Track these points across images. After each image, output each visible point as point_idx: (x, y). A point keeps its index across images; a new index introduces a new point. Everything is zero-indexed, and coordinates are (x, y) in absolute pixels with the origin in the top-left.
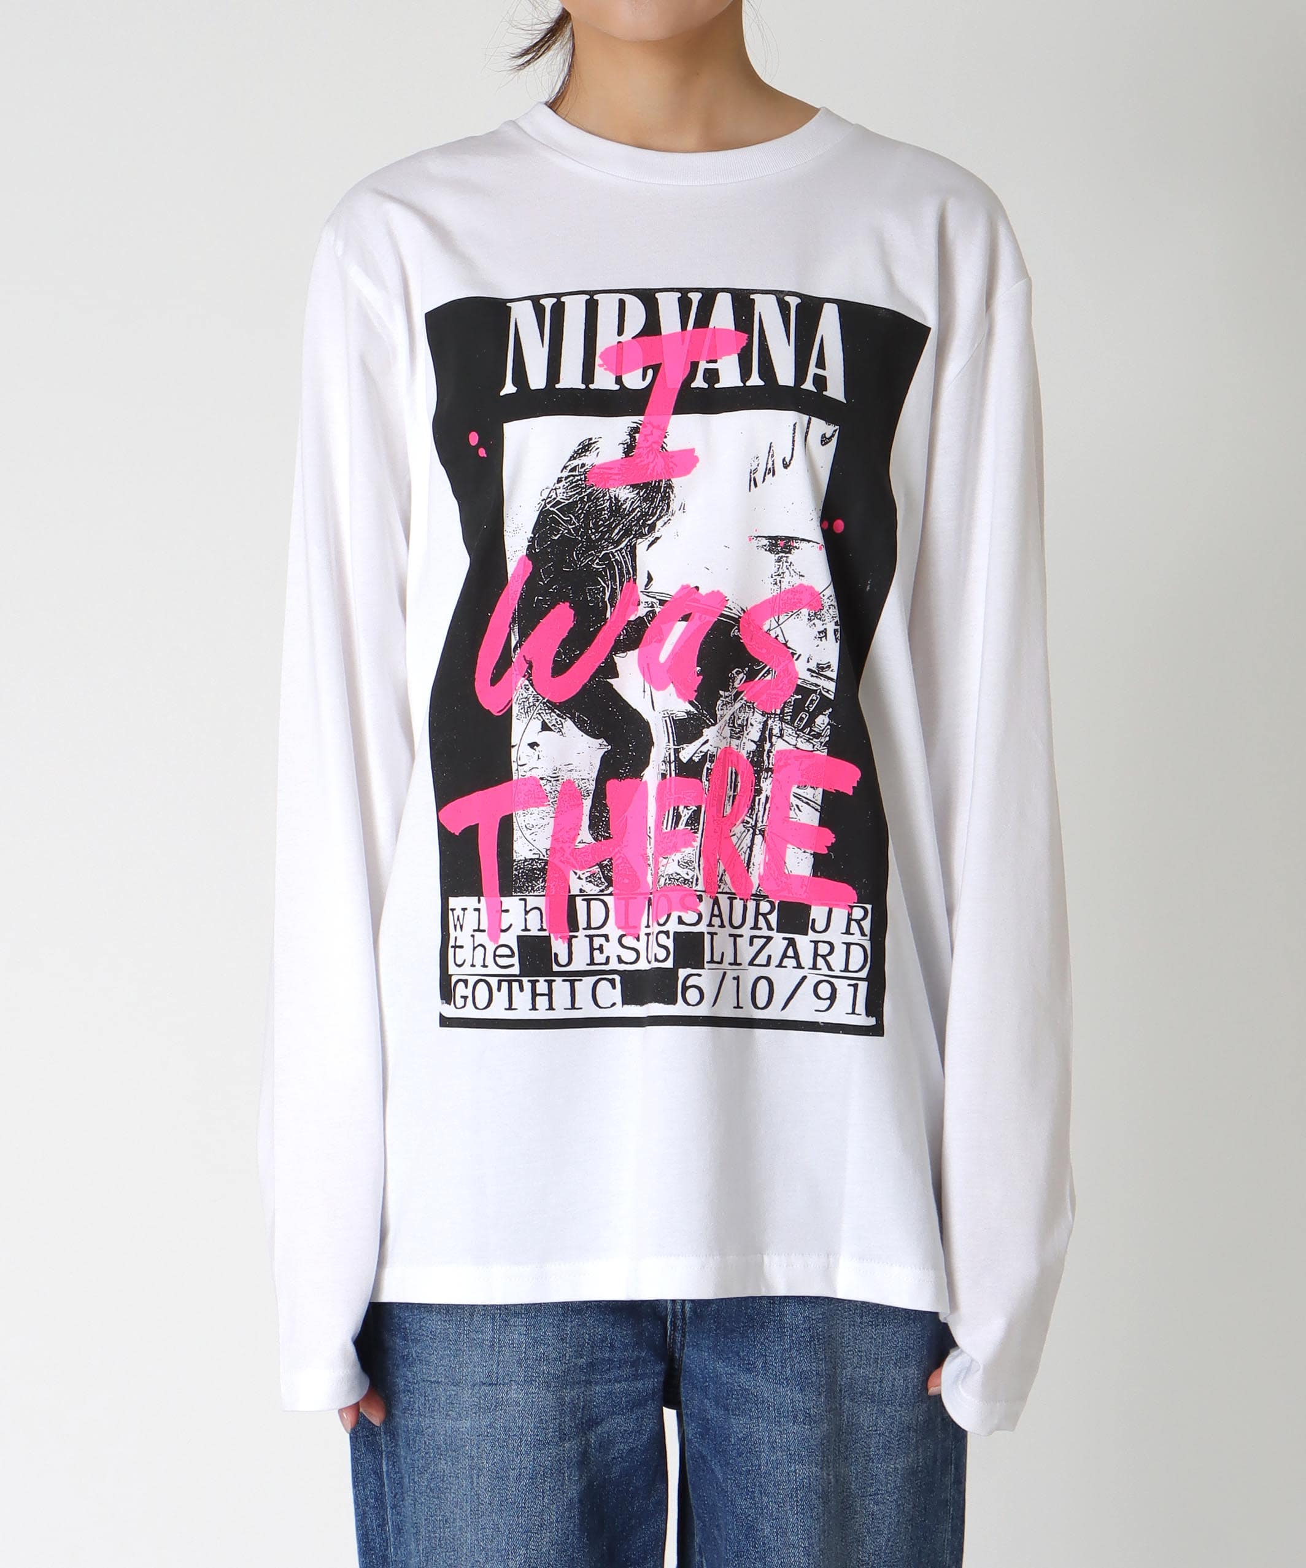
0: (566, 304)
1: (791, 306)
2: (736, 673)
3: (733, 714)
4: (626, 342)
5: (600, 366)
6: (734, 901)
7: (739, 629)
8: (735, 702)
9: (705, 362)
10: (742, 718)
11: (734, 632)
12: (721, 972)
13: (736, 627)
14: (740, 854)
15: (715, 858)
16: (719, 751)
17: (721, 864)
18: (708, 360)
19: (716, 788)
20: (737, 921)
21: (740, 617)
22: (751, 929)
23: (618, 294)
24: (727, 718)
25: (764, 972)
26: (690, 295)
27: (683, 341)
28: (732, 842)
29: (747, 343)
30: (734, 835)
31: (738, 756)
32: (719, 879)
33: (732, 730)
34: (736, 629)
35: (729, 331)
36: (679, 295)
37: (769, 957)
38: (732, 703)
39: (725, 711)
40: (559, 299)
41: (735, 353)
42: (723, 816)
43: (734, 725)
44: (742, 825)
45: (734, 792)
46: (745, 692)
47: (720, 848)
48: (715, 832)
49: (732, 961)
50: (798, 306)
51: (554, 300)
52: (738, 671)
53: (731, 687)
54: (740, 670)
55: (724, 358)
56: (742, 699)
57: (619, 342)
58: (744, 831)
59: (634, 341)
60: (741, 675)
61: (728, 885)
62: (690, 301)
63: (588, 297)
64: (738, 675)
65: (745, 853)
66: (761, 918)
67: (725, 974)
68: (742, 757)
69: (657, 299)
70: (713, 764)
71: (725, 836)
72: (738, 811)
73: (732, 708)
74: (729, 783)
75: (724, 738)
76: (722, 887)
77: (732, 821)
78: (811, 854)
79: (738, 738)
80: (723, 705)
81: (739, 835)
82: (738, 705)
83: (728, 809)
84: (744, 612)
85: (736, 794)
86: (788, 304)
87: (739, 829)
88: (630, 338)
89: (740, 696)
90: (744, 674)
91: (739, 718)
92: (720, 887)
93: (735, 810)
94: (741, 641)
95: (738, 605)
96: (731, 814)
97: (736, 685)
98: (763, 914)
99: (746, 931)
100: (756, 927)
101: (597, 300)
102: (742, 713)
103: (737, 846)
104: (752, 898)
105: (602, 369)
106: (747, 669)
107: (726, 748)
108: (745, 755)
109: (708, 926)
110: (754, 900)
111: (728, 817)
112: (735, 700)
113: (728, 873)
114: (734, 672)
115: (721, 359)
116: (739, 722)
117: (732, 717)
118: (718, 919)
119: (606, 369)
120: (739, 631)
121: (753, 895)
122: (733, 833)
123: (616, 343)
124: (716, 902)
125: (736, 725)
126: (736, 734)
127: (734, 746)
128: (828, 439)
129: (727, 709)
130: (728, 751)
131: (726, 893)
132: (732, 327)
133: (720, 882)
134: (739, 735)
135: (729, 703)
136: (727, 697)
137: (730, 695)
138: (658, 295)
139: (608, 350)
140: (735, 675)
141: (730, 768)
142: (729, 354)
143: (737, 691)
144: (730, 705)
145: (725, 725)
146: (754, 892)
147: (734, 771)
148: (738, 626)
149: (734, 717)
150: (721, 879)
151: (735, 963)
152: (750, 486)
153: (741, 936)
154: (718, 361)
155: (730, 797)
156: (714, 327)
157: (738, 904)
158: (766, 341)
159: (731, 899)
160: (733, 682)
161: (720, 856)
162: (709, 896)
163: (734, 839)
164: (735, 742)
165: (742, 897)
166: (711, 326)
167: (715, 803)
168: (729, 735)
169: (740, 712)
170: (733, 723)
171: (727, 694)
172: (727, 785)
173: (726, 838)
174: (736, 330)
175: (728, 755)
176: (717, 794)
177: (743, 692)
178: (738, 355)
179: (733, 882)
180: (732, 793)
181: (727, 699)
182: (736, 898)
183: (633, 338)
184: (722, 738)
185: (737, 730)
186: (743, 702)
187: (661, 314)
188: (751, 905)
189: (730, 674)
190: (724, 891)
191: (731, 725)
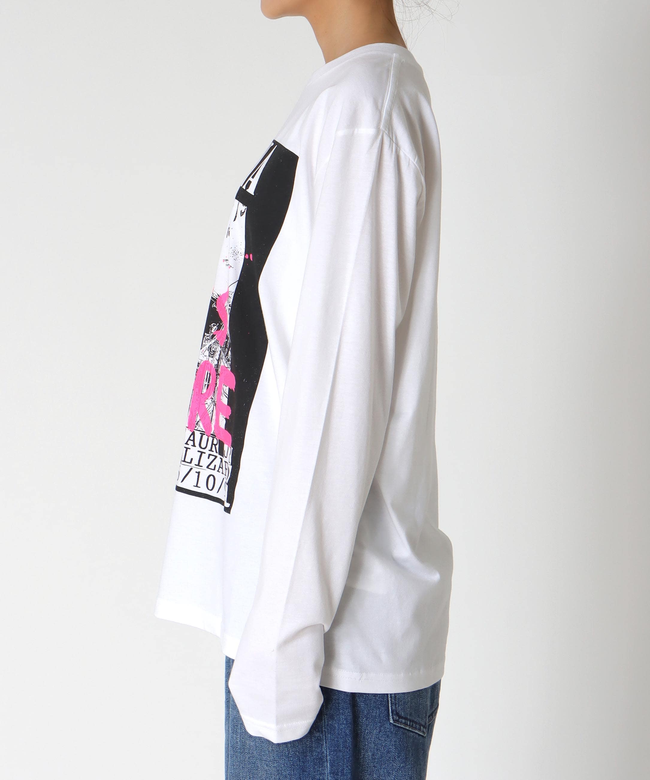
2: (213, 325)
3: (211, 345)
6: (204, 436)
7: (216, 304)
8: (212, 339)
10: (214, 348)
11: (213, 305)
12: (189, 468)
13: (215, 303)
14: (209, 413)
15: (196, 413)
16: (202, 362)
17: (198, 416)
19: (198, 379)
20: (203, 445)
21: (217, 298)
22: (209, 450)
24: (207, 346)
25: (212, 472)
28: (205, 408)
30: (207, 404)
31: (211, 366)
32: (196, 423)
33: (209, 353)
34: (215, 304)
37: (215, 466)
38: (210, 340)
39: (206, 343)
42: (202, 394)
43: (211, 350)
44: (211, 399)
45: (208, 383)
46: (216, 335)
47: (199, 408)
48: (197, 400)
49: (197, 464)
52: (214, 324)
53: (210, 332)
54: (215, 324)
56: (215, 338)
58: (211, 403)
60: (215, 327)
61: (201, 427)
64: (214, 326)
65: (211, 413)
66: (214, 446)
67: (191, 469)
68: (213, 366)
70: (199, 367)
71: (202, 403)
72: (209, 393)
73: (210, 342)
74: (205, 378)
75: (205, 356)
76: (197, 427)
77: (206, 397)
78: (225, 418)
79: (212, 357)
80: (206, 340)
81: (209, 404)
82: (213, 341)
83: (204, 391)
84: (219, 296)
85: (209, 384)
87: (209, 401)
89: (214, 336)
90: (217, 326)
91: (213, 348)
92: (196, 427)
93: (208, 392)
94: (217, 310)
95: (216, 293)
96: (206, 393)
97: (213, 331)
98: (214, 445)
99: (207, 451)
100: (211, 450)
102: (215, 345)
103: (207, 409)
104: (211, 436)
106: (218, 324)
107: (206, 361)
108: (214, 366)
109: (185, 444)
110: (212, 437)
111: (204, 394)
112: (212, 338)
113: (201, 421)
114: (212, 325)
116: (213, 349)
117: (210, 346)
118: (192, 442)
120: (216, 305)
121: (211, 434)
122: (206, 403)
124: (193, 434)
125: (212, 351)
126: (212, 355)
127: (210, 360)
128: (243, 213)
129: (207, 342)
130: (207, 362)
131: (199, 431)
133: (197, 425)
134: (212, 356)
135: (209, 339)
136: (208, 336)
137: (209, 336)
140: (213, 326)
141: (207, 371)
143: (213, 334)
144: (209, 340)
145: (206, 350)
146: (212, 433)
147: (209, 373)
148: (216, 303)
149: (211, 347)
150: (197, 424)
151: (198, 465)
152: (227, 235)
153: (205, 453)
155: (205, 385)
157: (205, 437)
159: (202, 435)
160: (211, 329)
161: (198, 412)
162: (190, 430)
163: (207, 406)
164: (211, 359)
165: (207, 435)
167: (198, 386)
168: (208, 355)
169: (214, 345)
170: (210, 349)
171: (208, 335)
172: (204, 379)
173: (202, 404)
175: (206, 364)
176: (199, 382)
177: (215, 335)
179: (204, 427)
180: (207, 383)
181: (208, 337)
182: (205, 434)
184: (204, 356)
185: (212, 353)
186: (215, 340)
188: (211, 439)
189: (210, 326)
190: (198, 429)
191: (209, 350)
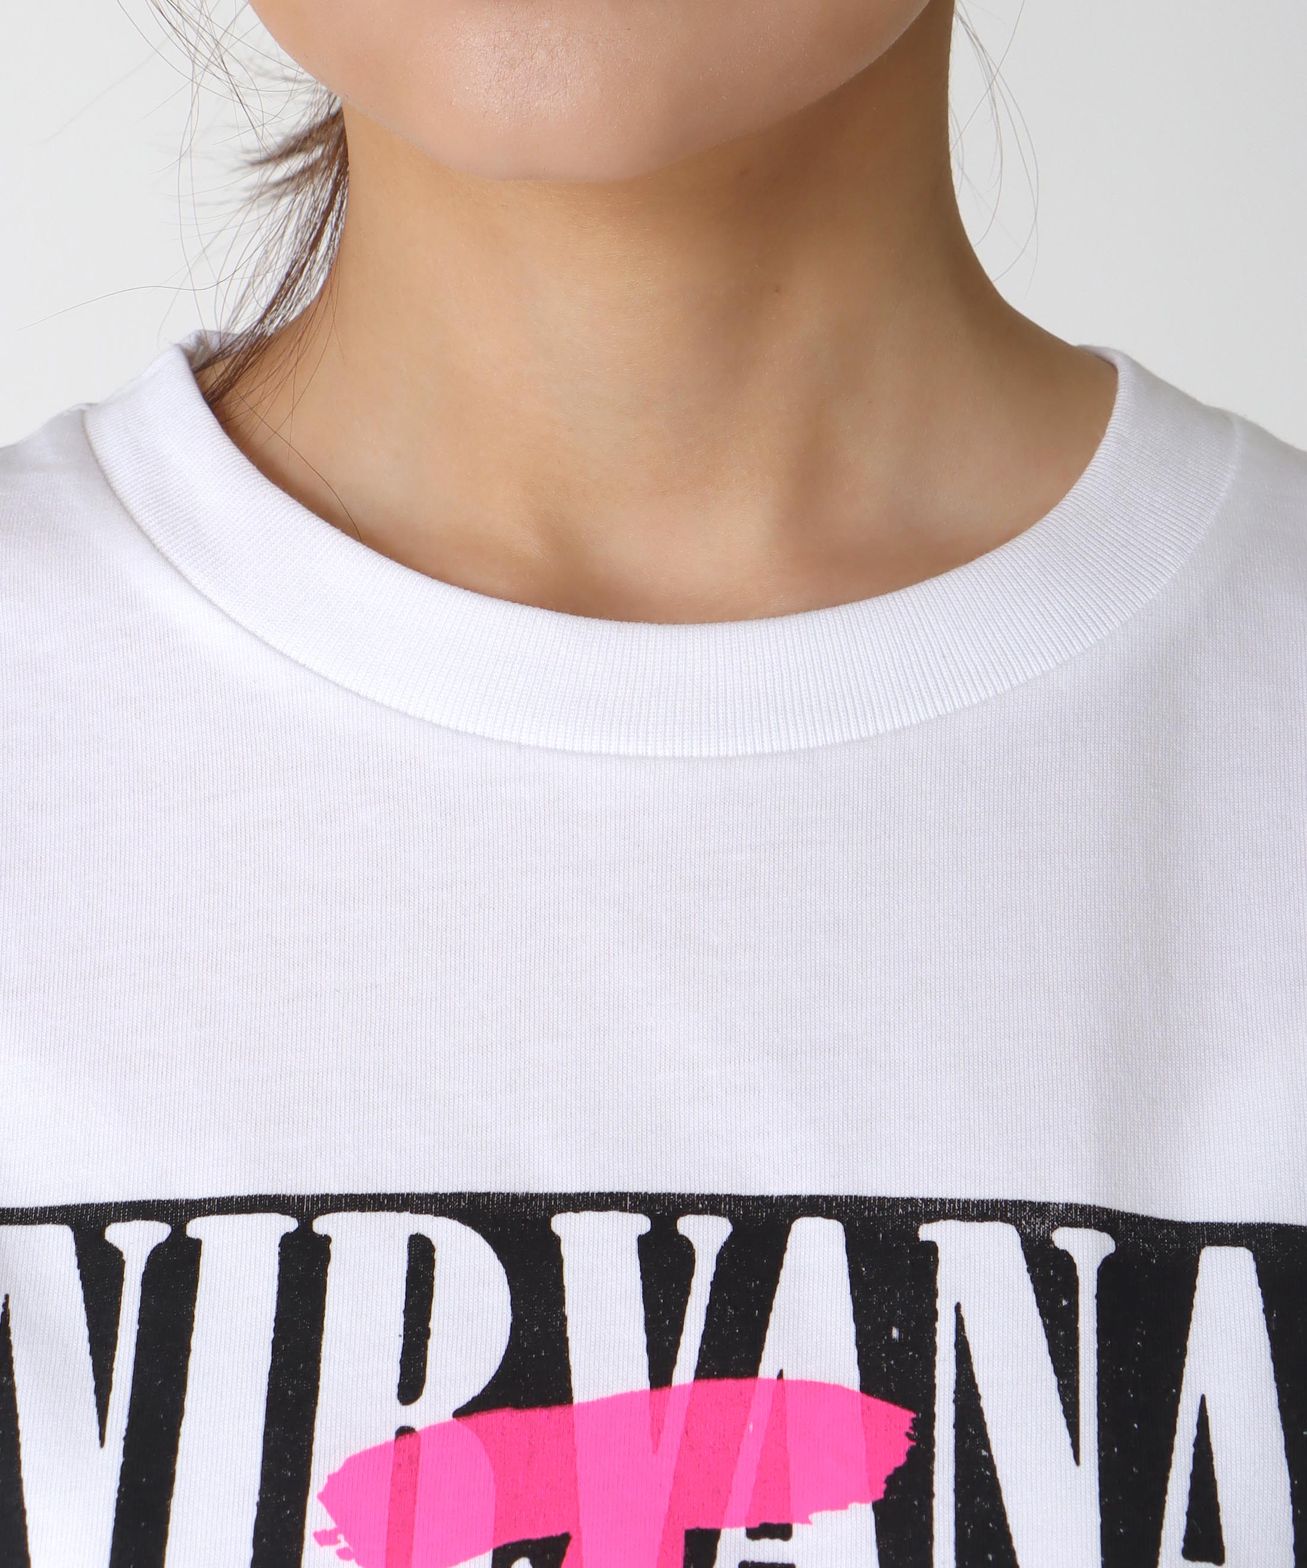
0: (205, 1249)
1: (1080, 1273)
4: (431, 1430)
5: (325, 1538)
9: (743, 1531)
18: (756, 1524)
23: (406, 1215)
26: (688, 1226)
27: (656, 1432)
29: (911, 1454)
35: (837, 1390)
36: (641, 1224)
40: (178, 1230)
41: (862, 1500)
50: (1107, 1269)
51: (159, 1232)
55: (814, 1517)
57: (404, 1431)
59: (461, 1424)
62: (685, 1252)
63: (290, 1224)
69: (556, 1241)
86: (1065, 1263)
88: (447, 1416)
101: (327, 1239)
105: (330, 1551)
115: (806, 1521)
119: (343, 1554)
123: (391, 1436)
132: (850, 1377)
138: (562, 1224)
139: (357, 1464)
142: (840, 1504)
154: (797, 1528)
156: (781, 1375)
158: (987, 1445)
166: (767, 1369)
174: (866, 1387)
178: (876, 1507)
183: (458, 1414)
187: (571, 1309)
